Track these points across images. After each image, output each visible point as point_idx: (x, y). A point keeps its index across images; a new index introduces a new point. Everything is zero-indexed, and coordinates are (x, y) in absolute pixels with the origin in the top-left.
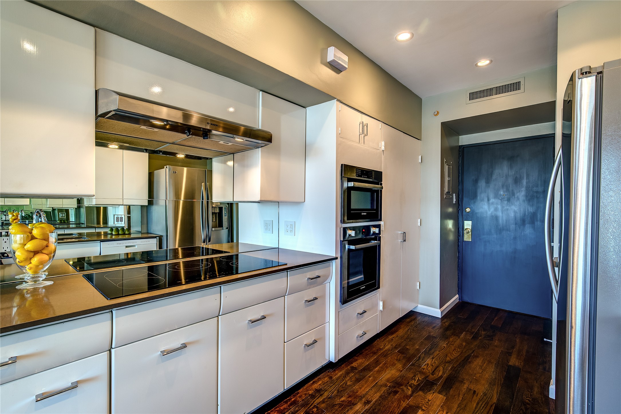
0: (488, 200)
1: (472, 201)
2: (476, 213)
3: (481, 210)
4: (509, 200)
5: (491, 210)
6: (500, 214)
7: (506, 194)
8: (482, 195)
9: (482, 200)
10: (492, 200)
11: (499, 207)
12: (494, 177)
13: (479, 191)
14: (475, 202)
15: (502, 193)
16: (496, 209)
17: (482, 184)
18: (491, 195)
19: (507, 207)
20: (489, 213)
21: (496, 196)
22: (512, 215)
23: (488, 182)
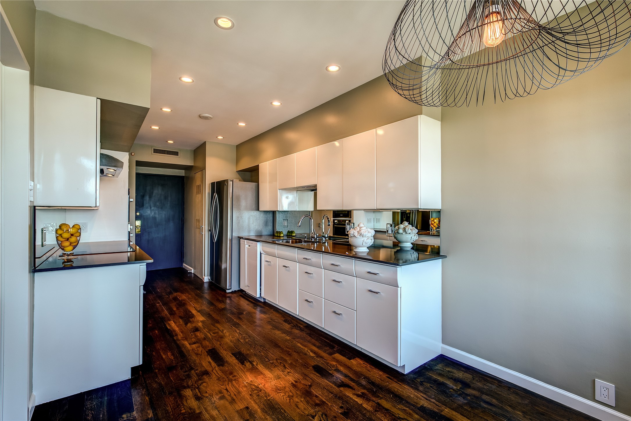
0: (151, 208)
1: (141, 208)
2: (143, 216)
3: (147, 214)
4: (162, 208)
5: (152, 214)
6: (157, 216)
7: (160, 205)
8: (146, 205)
9: (147, 208)
10: (152, 208)
11: (157, 212)
12: (154, 194)
13: (145, 202)
14: (142, 209)
15: (158, 204)
16: (155, 213)
17: (147, 198)
18: (152, 205)
19: (161, 212)
20: (151, 215)
21: (155, 206)
22: (163, 216)
23: (150, 197)
